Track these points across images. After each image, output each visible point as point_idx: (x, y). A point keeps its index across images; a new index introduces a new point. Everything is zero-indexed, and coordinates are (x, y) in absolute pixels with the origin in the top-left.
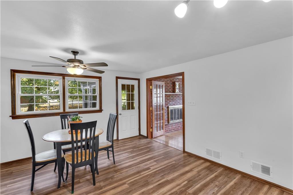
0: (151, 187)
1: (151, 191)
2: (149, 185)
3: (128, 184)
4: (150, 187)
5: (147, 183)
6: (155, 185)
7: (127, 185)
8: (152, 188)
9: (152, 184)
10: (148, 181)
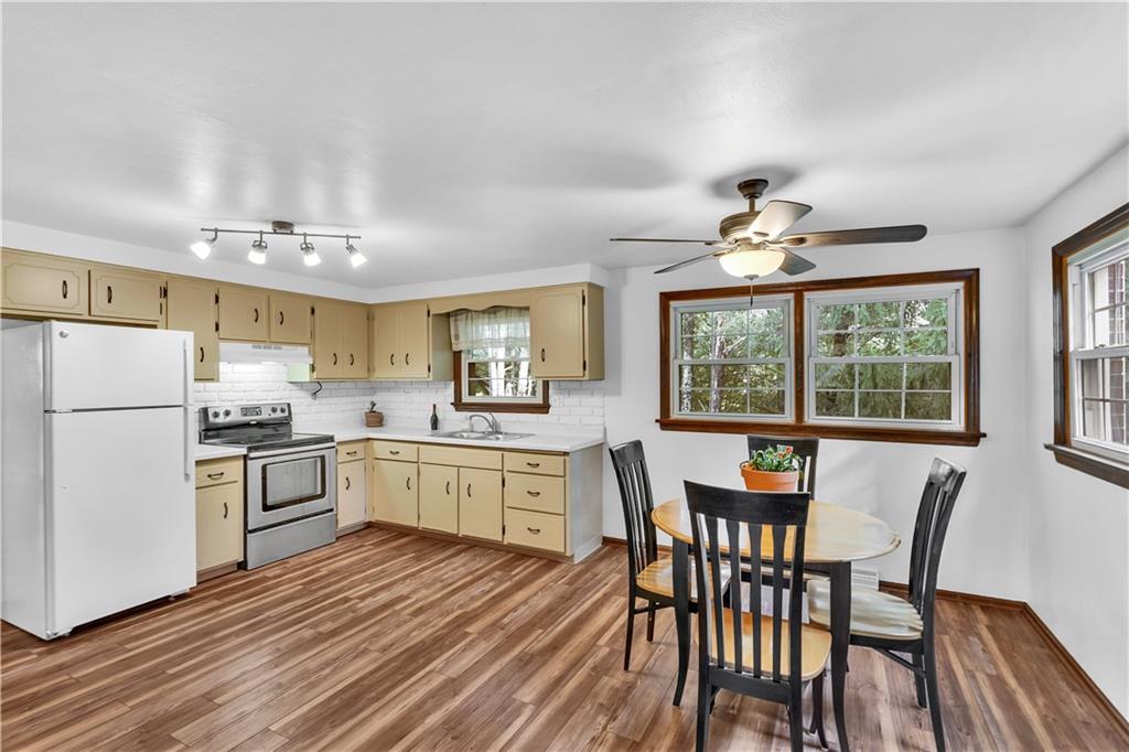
0: (434, 719)
1: (429, 705)
2: (444, 723)
3: (524, 705)
4: (436, 719)
5: (453, 728)
6: (419, 730)
7: (527, 699)
8: (429, 714)
9: (430, 732)
10: (453, 738)
